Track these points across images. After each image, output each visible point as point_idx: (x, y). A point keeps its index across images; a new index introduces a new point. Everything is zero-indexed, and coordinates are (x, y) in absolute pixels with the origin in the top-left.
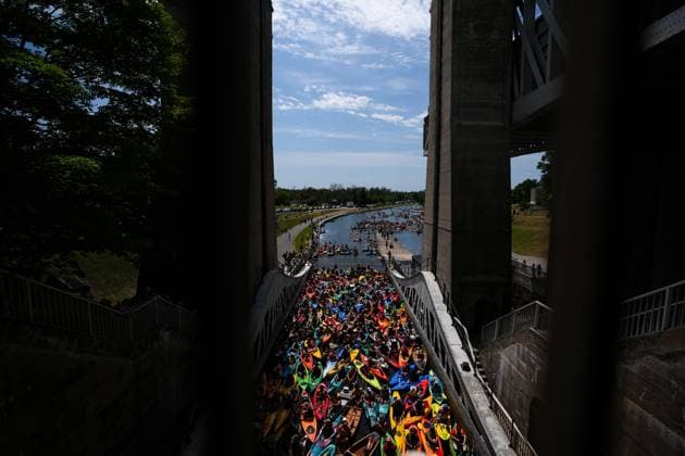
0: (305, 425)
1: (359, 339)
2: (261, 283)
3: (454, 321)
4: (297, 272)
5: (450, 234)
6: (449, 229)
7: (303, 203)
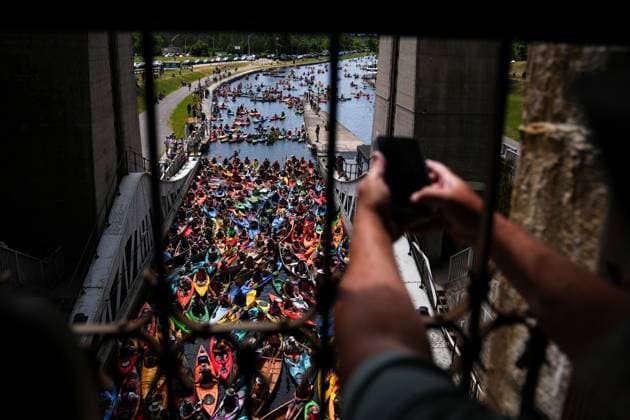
0: (202, 394)
1: (269, 269)
2: (117, 193)
3: (412, 248)
4: (176, 172)
5: (412, 117)
6: (412, 109)
7: (185, 52)
